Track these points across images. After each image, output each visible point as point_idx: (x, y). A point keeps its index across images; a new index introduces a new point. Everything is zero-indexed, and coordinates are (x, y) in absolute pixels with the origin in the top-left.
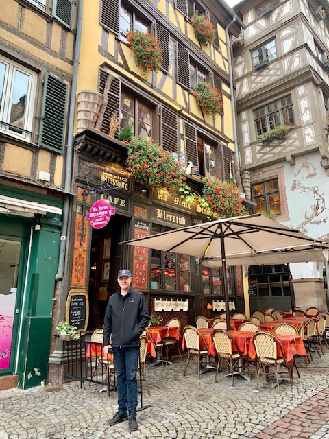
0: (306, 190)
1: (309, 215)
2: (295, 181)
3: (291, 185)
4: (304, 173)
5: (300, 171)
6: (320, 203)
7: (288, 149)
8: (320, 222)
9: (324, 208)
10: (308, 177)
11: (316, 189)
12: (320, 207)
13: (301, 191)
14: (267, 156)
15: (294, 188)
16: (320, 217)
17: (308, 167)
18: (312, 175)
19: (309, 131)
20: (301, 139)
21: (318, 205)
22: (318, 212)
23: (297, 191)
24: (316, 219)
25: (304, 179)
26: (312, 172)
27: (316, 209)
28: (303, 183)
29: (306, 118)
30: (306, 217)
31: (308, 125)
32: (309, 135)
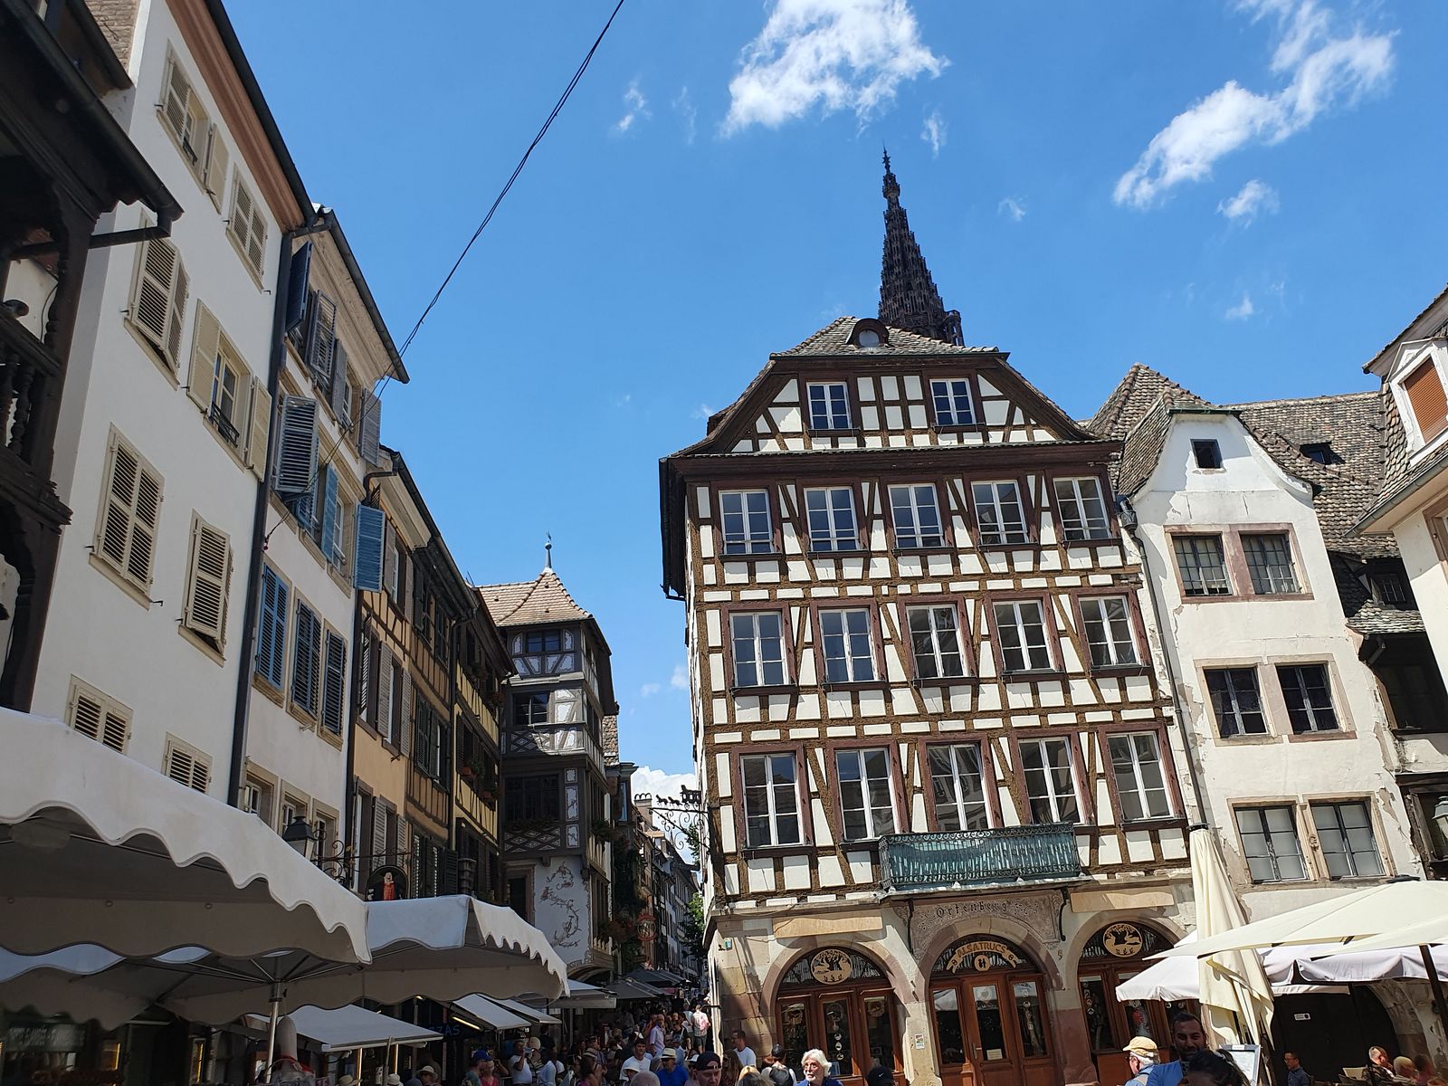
0: (559, 903)
1: (558, 936)
2: (547, 888)
3: (542, 894)
4: (559, 880)
5: (554, 875)
6: (574, 920)
7: (546, 847)
9: (576, 928)
10: (563, 886)
11: (571, 903)
12: (573, 926)
13: (553, 902)
14: (518, 850)
15: (545, 897)
16: (571, 940)
17: (564, 873)
18: (569, 884)
19: (573, 830)
20: (563, 837)
21: (570, 923)
22: (570, 933)
24: (566, 941)
25: (559, 887)
26: (568, 881)
27: (568, 929)
28: (556, 893)
29: (572, 813)
30: (555, 938)
31: (574, 823)
32: (573, 836)
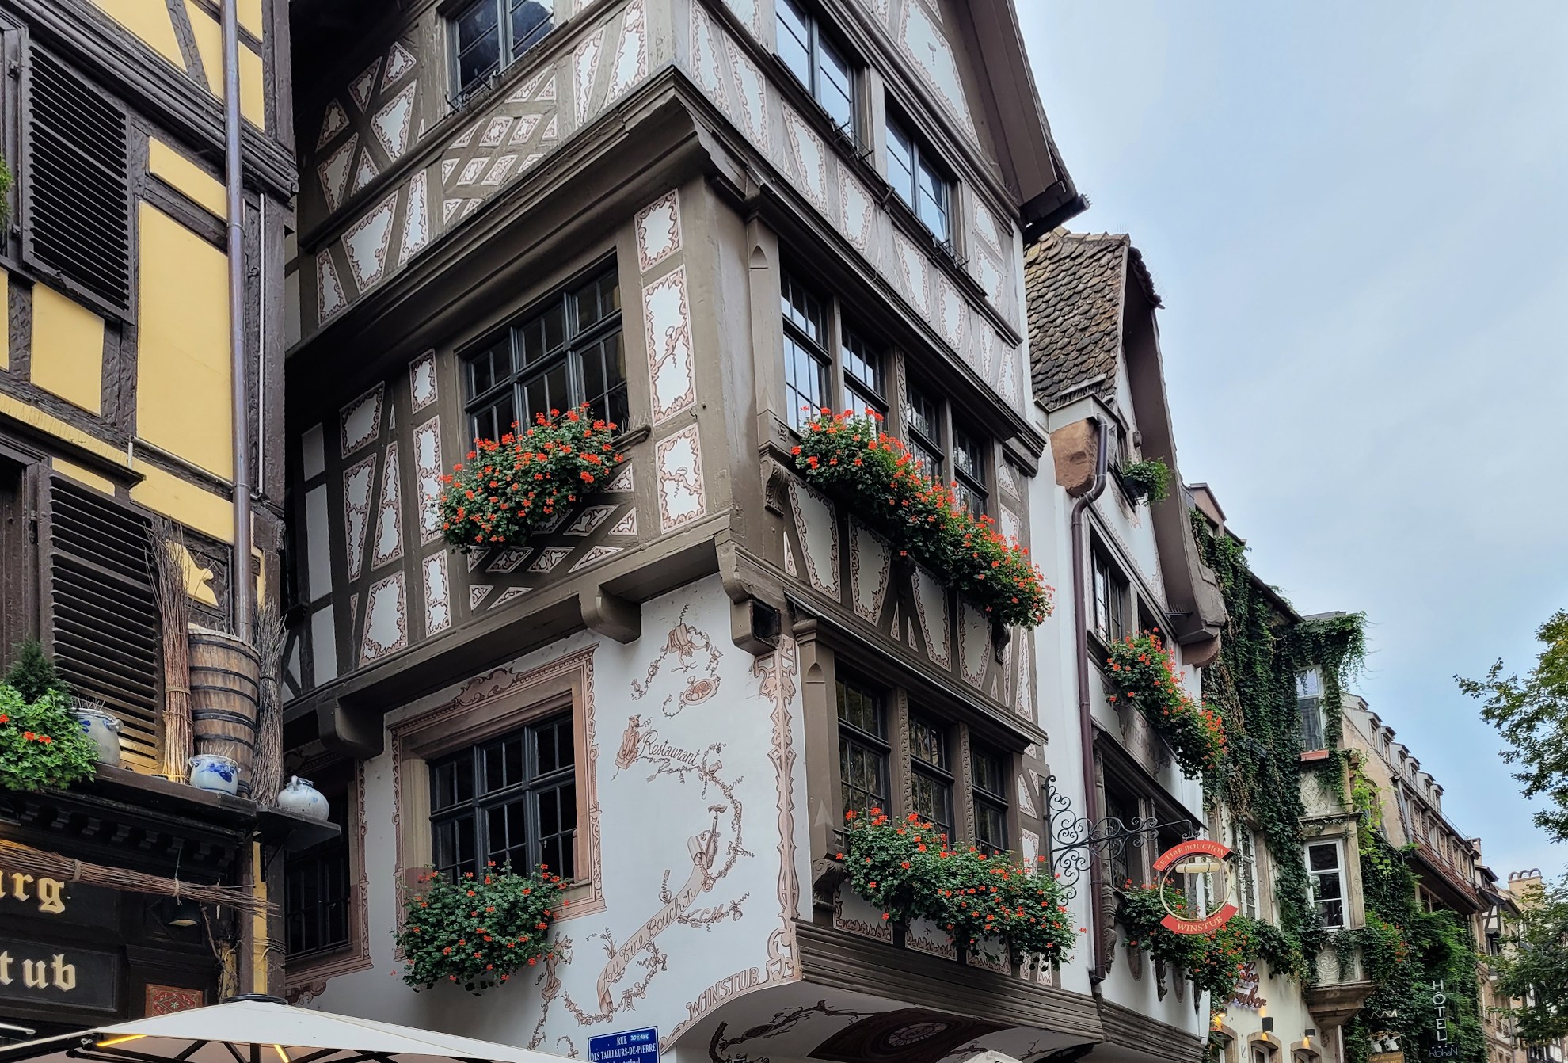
0: (675, 764)
1: (675, 888)
2: (635, 722)
4: (672, 679)
5: (655, 667)
6: (725, 824)
7: (591, 557)
8: (718, 916)
9: (735, 849)
10: (687, 697)
11: (713, 757)
12: (723, 844)
13: (654, 768)
15: (628, 755)
16: (720, 894)
17: (687, 650)
18: (702, 689)
21: (714, 834)
22: (713, 871)
23: (641, 767)
24: (705, 901)
25: (672, 707)
26: (703, 675)
27: (705, 857)
28: (664, 732)
30: (666, 898)
